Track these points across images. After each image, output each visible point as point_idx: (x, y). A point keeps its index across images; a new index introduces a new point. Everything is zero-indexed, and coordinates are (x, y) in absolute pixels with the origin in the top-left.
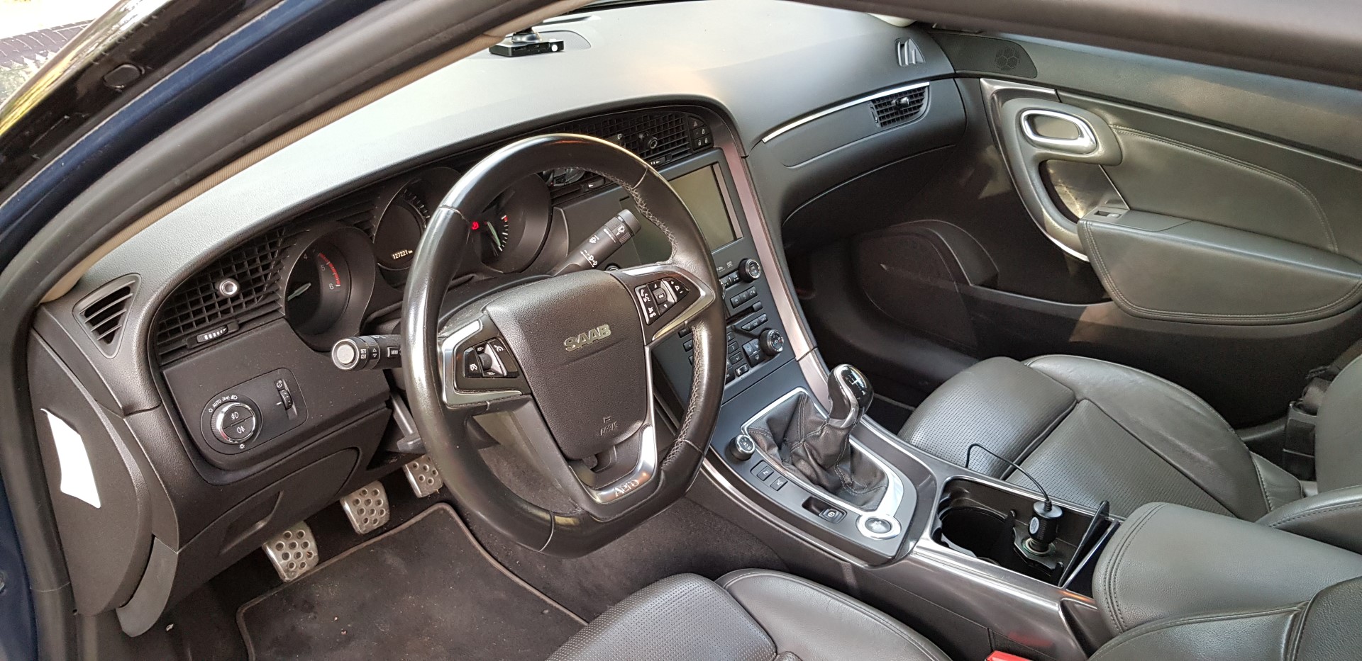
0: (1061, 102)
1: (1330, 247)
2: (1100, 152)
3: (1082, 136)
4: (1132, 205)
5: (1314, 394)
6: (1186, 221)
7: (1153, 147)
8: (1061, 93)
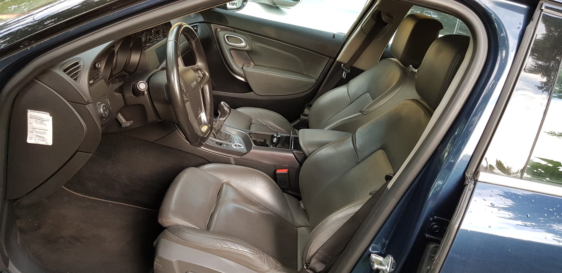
0: (235, 32)
1: (305, 73)
2: (247, 48)
3: (242, 42)
4: (255, 64)
5: (306, 111)
6: (269, 68)
7: (262, 47)
8: (236, 30)
